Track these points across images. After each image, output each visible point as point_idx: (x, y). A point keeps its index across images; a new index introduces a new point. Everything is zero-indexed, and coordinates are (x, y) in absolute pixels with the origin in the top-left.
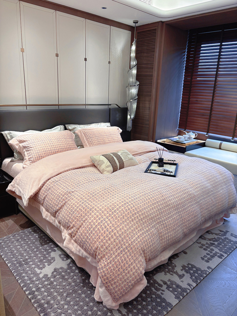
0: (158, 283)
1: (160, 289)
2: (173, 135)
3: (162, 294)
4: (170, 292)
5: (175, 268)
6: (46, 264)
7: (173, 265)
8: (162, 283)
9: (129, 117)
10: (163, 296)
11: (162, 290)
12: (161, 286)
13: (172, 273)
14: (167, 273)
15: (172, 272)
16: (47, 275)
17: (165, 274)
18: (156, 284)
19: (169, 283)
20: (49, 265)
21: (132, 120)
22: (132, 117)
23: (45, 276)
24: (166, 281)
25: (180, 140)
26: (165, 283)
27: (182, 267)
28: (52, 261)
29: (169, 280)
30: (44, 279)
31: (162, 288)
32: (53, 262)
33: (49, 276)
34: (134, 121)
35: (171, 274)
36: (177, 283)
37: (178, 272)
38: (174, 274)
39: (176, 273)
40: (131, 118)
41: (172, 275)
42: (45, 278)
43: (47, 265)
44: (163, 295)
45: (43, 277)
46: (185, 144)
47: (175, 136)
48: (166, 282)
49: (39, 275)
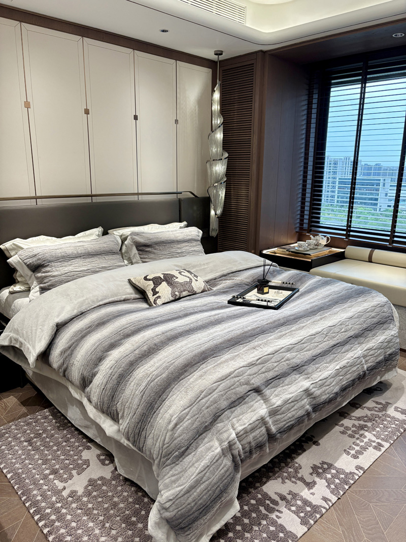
0: (270, 499)
1: (274, 508)
2: (289, 242)
3: (278, 517)
4: (291, 513)
5: (300, 471)
6: (74, 472)
7: (297, 465)
8: (277, 498)
9: (212, 213)
10: (279, 521)
11: (277, 510)
12: (276, 503)
13: (293, 480)
14: (287, 481)
15: (294, 477)
16: (76, 492)
17: (283, 482)
18: (268, 500)
19: (289, 497)
20: (79, 474)
21: (218, 217)
22: (219, 212)
23: (73, 494)
24: (285, 494)
25: (301, 249)
26: (283, 498)
27: (312, 468)
28: (85, 466)
29: (290, 493)
30: (70, 499)
31: (277, 508)
32: (86, 469)
33: (80, 493)
34: (222, 218)
35: (293, 482)
36: (303, 497)
37: (305, 478)
38: (298, 482)
39: (302, 479)
40: (216, 214)
41: (296, 483)
42: (72, 497)
43: (76, 474)
44: (281, 519)
45: (69, 496)
46: (309, 255)
47: (293, 242)
48: (285, 496)
49: (62, 492)
